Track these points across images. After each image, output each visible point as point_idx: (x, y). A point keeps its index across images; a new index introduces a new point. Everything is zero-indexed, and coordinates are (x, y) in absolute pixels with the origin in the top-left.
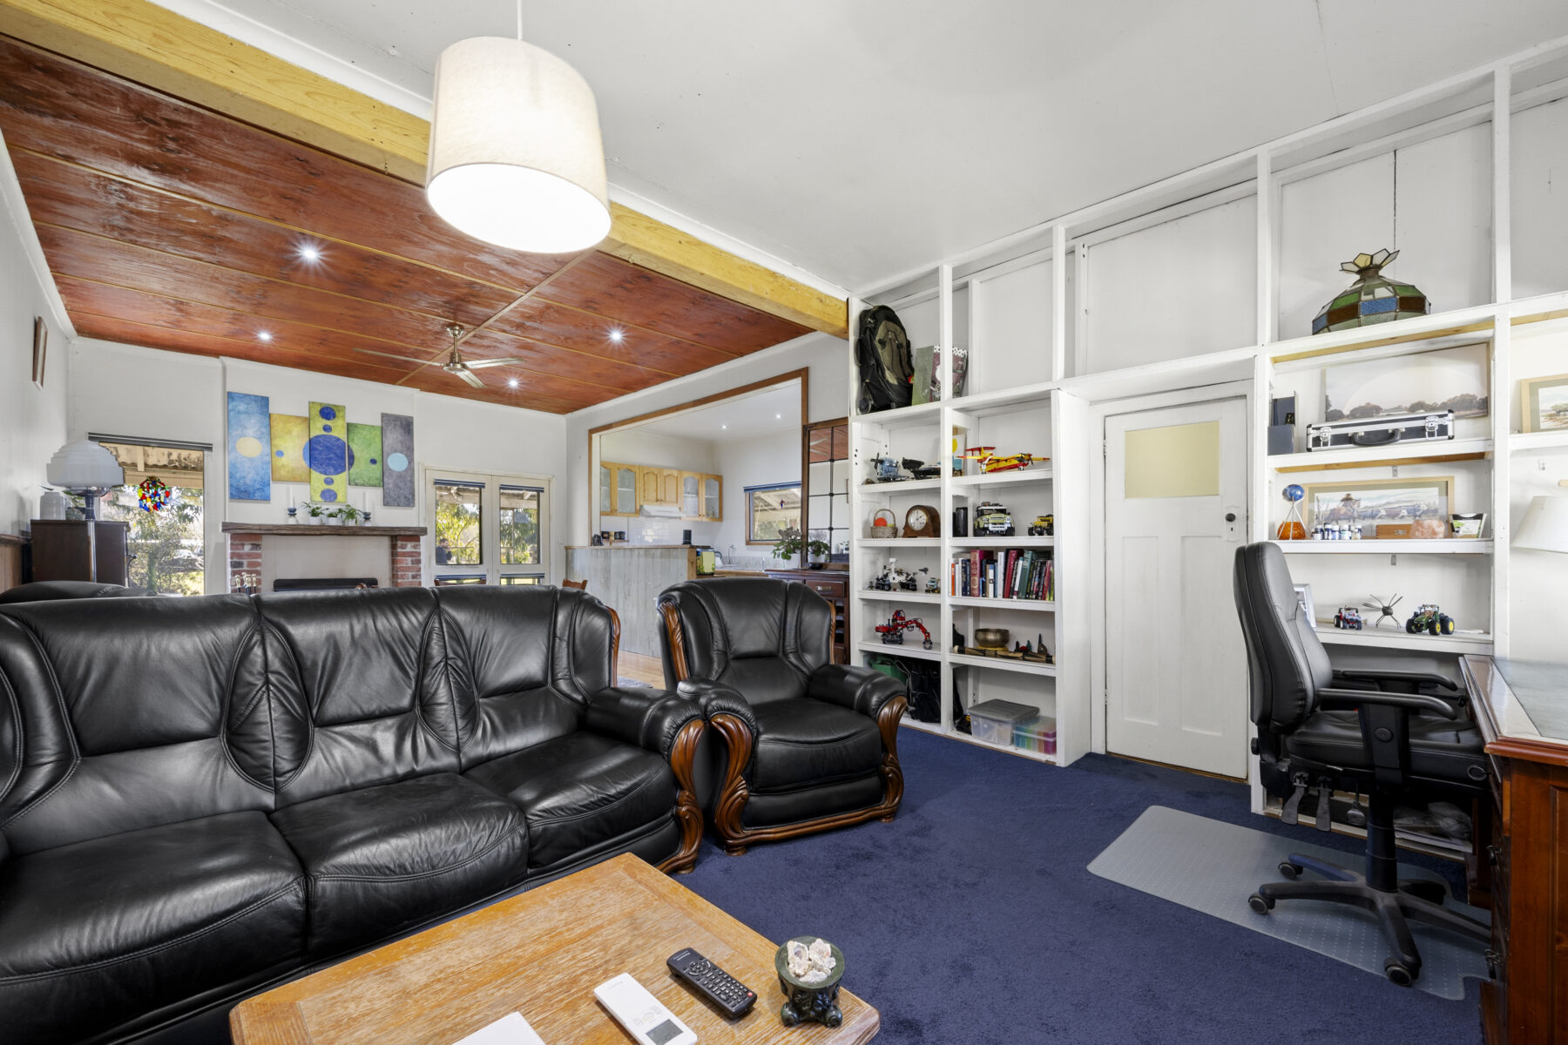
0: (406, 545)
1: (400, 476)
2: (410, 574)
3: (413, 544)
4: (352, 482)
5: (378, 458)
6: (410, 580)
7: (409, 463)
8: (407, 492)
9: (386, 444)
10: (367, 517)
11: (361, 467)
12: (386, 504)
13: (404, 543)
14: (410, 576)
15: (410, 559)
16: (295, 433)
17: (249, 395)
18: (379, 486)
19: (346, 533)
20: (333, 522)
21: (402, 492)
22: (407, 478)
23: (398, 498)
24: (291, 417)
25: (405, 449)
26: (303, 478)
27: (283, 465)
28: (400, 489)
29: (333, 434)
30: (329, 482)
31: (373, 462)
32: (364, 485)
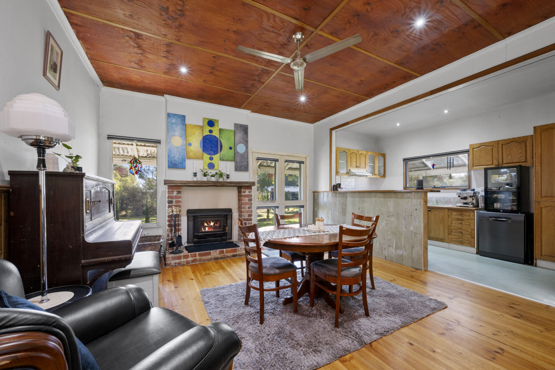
0: (246, 191)
1: (242, 155)
2: (247, 206)
3: (249, 190)
4: (222, 159)
5: (233, 146)
6: (247, 209)
7: (246, 149)
8: (245, 164)
9: (236, 139)
10: (228, 177)
11: (225, 151)
12: (236, 170)
13: (245, 190)
15: (247, 198)
16: (197, 134)
17: (177, 115)
18: (233, 161)
19: (219, 185)
20: (213, 179)
21: (243, 164)
22: (245, 157)
23: (241, 167)
24: (195, 125)
25: (244, 142)
26: (200, 157)
27: (191, 150)
28: (242, 162)
29: (213, 134)
30: (211, 159)
31: (231, 148)
32: (227, 160)
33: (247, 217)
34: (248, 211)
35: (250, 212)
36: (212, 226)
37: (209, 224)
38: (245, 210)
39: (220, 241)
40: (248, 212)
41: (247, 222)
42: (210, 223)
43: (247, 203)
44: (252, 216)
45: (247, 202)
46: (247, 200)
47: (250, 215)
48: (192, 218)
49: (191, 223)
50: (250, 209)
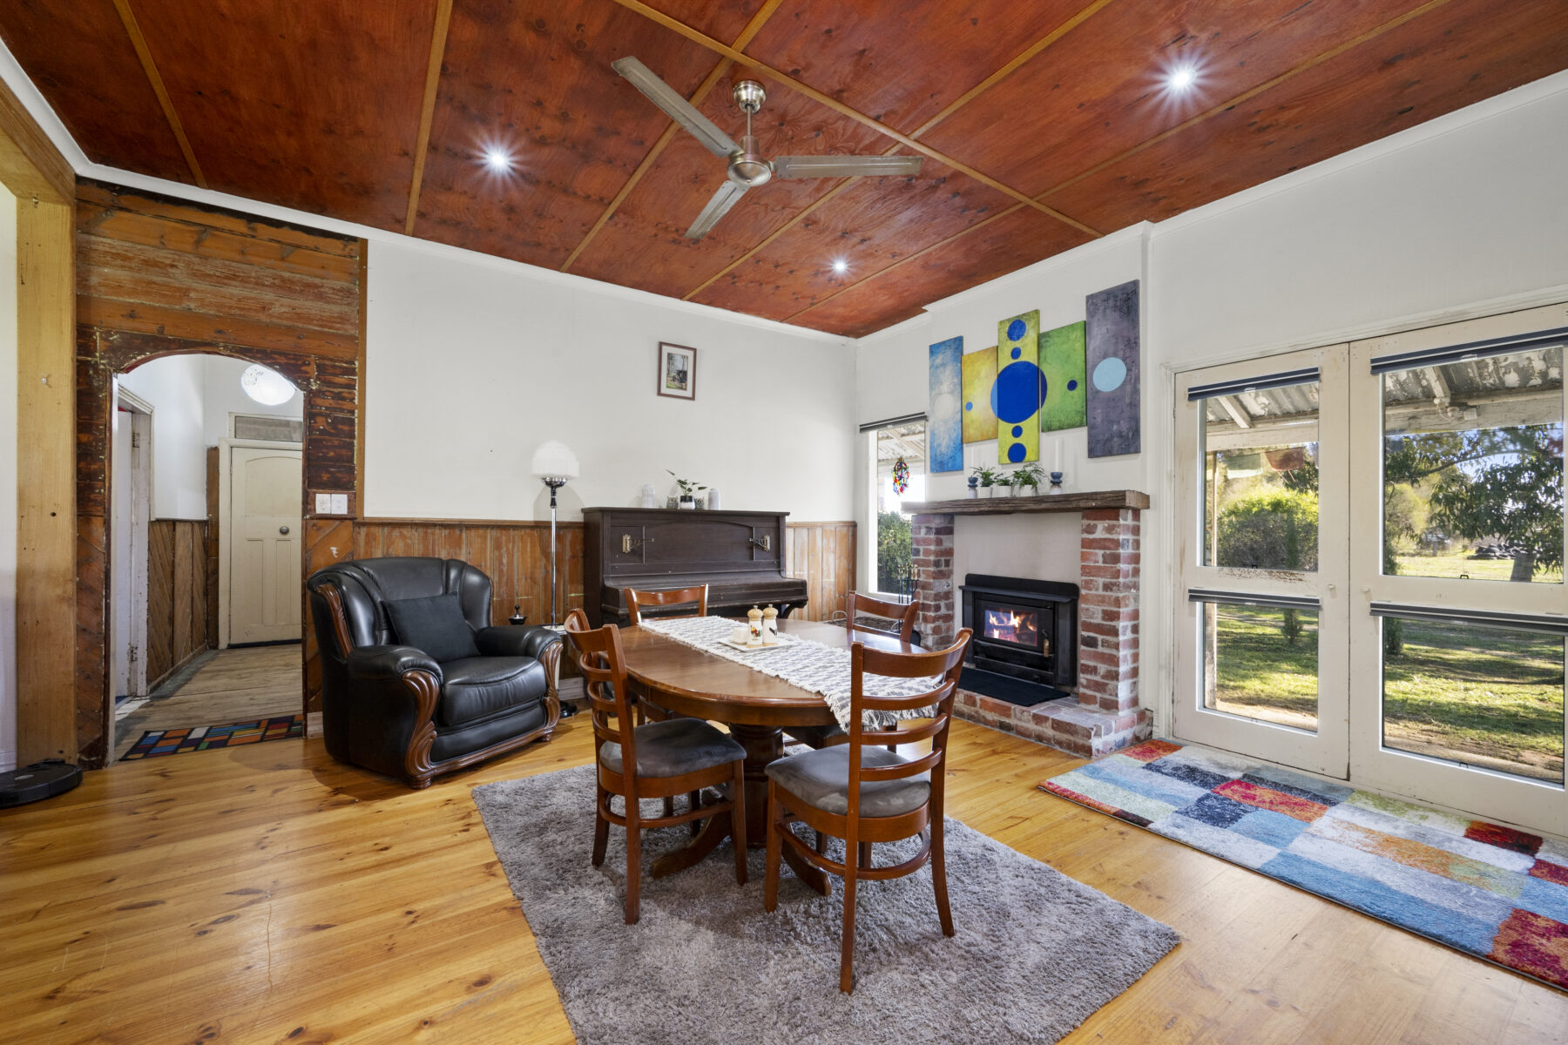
0: (1095, 526)
1: (1112, 399)
2: (1101, 581)
3: (1106, 523)
4: (1048, 428)
5: (1078, 376)
6: (1101, 592)
7: (1129, 370)
8: (1124, 426)
9: (1091, 348)
10: (1056, 479)
11: (1057, 398)
12: (1093, 453)
13: (1092, 522)
14: (1101, 586)
15: (1100, 552)
16: (983, 373)
17: (944, 343)
18: (1081, 425)
19: (1007, 509)
20: (1003, 492)
21: (1115, 427)
22: (1127, 403)
23: (1110, 439)
24: (979, 352)
25: (1121, 346)
26: (990, 434)
27: (972, 421)
28: (1112, 422)
29: (1023, 358)
30: (1017, 432)
31: (1072, 385)
32: (1061, 428)
33: (1098, 620)
34: (1104, 596)
35: (1110, 605)
36: (1014, 627)
37: (1005, 620)
38: (1093, 592)
39: (1035, 680)
40: (1102, 600)
41: (1100, 637)
42: (1009, 619)
43: (1099, 567)
44: (1118, 618)
45: (1100, 564)
46: (1101, 559)
47: (1113, 616)
48: (970, 597)
49: (970, 609)
50: (1109, 593)
